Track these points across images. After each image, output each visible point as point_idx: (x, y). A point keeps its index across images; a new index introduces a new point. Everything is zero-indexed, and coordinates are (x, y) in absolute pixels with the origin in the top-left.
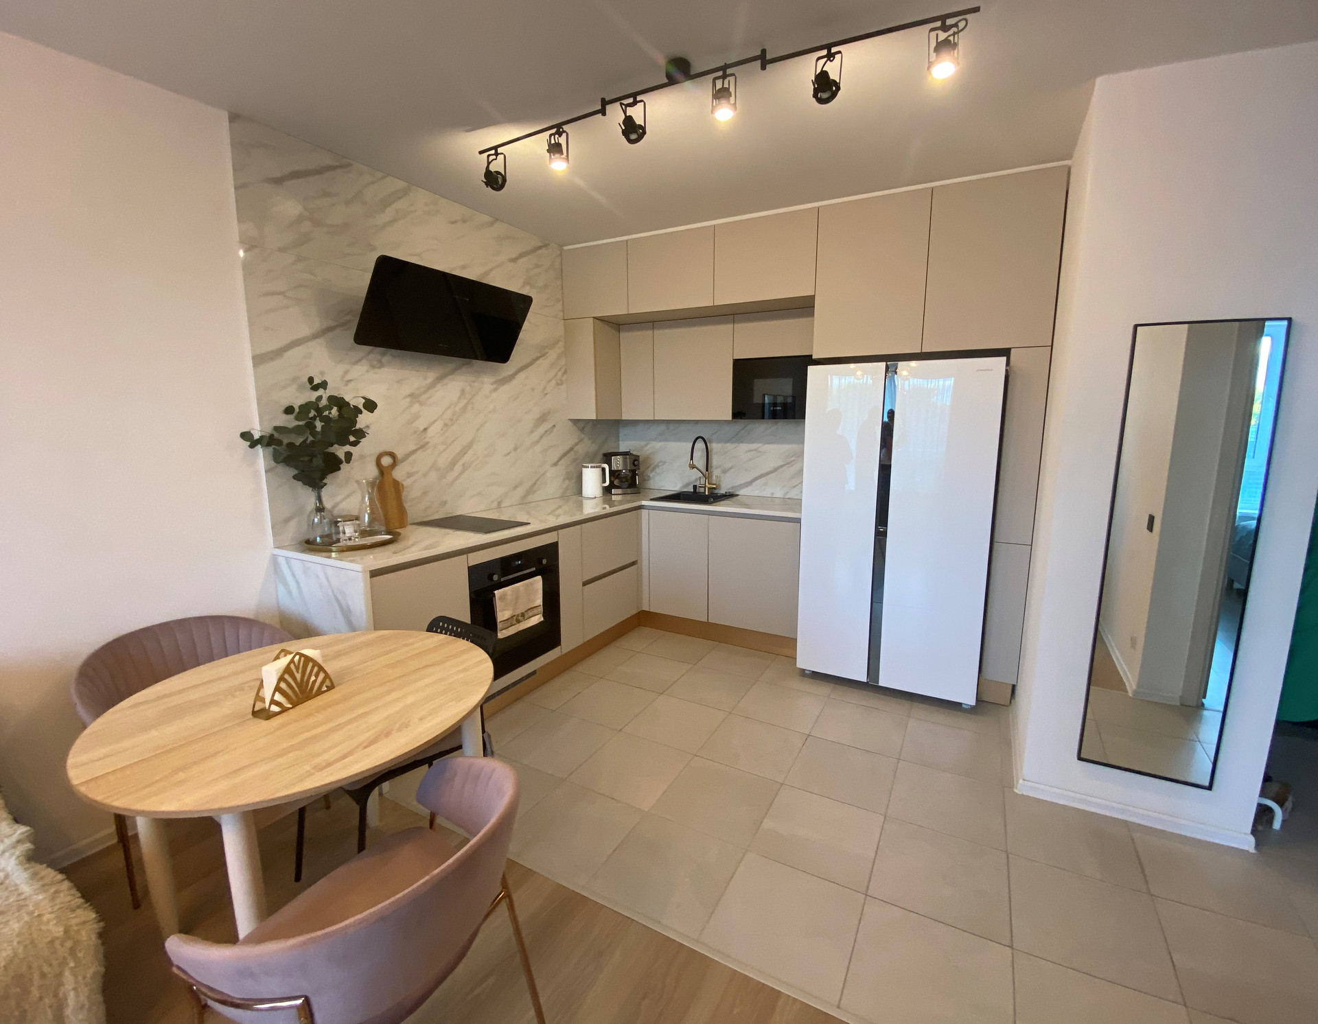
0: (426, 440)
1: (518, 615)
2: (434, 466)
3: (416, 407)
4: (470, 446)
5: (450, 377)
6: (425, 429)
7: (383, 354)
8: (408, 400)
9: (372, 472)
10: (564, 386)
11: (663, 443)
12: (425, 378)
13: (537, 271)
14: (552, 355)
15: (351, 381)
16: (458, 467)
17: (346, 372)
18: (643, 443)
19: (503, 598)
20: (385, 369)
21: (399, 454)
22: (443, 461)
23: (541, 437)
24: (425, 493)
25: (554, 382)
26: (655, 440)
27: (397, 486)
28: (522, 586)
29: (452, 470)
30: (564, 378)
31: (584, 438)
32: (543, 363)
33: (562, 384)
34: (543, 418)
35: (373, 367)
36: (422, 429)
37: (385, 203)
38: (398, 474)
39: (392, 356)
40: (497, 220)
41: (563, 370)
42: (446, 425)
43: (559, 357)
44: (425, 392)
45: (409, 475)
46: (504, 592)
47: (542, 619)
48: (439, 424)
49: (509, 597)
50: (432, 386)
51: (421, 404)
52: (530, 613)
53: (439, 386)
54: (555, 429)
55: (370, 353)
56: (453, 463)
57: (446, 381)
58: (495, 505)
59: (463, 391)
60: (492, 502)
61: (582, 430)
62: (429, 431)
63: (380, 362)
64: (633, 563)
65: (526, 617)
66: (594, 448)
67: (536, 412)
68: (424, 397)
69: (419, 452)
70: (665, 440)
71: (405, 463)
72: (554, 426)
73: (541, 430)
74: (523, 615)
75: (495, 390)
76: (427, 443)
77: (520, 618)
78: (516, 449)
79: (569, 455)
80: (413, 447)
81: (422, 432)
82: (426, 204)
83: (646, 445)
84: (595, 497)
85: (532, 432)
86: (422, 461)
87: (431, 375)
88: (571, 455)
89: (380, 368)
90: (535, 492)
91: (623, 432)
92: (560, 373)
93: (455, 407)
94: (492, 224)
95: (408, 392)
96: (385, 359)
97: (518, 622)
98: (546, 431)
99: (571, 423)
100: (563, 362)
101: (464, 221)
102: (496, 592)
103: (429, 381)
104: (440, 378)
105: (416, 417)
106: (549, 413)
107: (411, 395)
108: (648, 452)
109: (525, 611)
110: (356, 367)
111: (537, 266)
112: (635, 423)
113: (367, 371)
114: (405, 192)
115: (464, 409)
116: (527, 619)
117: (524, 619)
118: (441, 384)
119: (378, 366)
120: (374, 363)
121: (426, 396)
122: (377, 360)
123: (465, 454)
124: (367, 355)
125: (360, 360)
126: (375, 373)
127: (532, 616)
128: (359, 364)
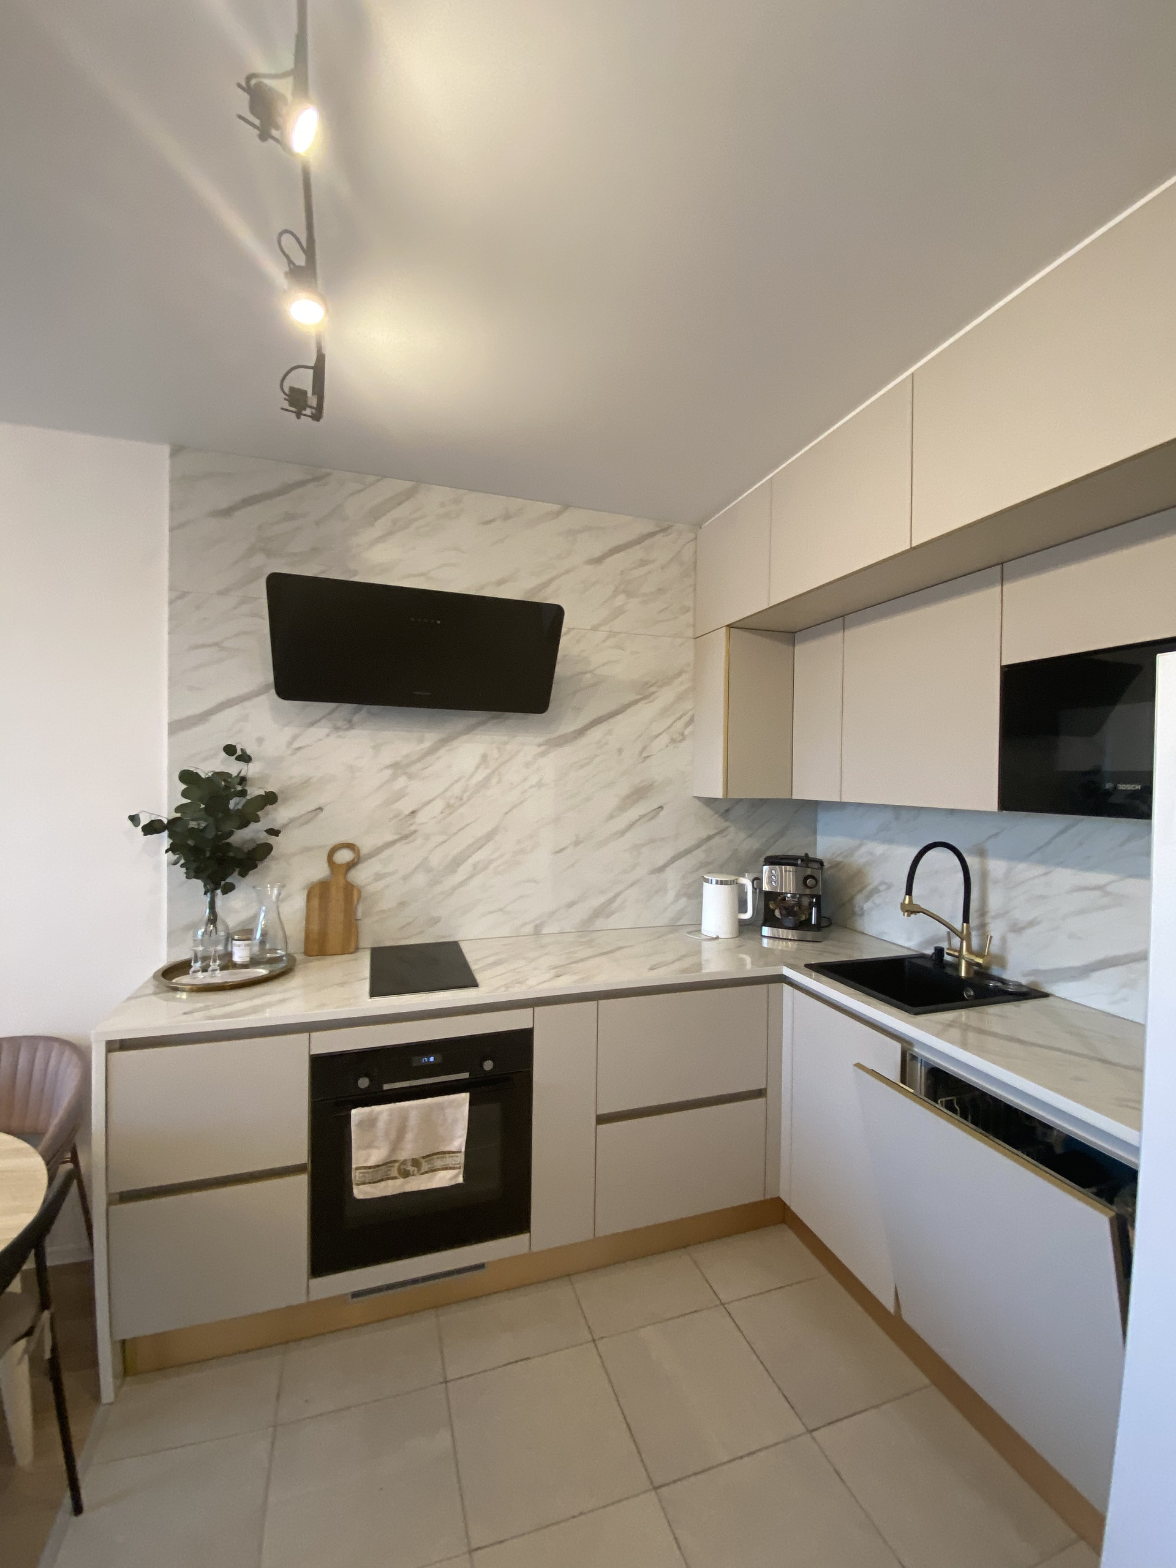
0: (413, 828)
1: (404, 1162)
2: (423, 866)
3: (402, 781)
4: (489, 837)
5: (465, 737)
6: (413, 812)
7: (356, 711)
8: (389, 772)
10: (686, 745)
12: (421, 741)
13: (642, 571)
14: (665, 696)
15: (300, 748)
17: (295, 738)
20: (353, 732)
21: (366, 845)
22: (436, 860)
23: (631, 825)
24: (403, 904)
25: (665, 738)
26: (875, 837)
27: (351, 893)
29: (454, 871)
30: (686, 733)
31: (728, 828)
32: (646, 710)
33: (682, 740)
34: (639, 793)
35: (337, 729)
36: (407, 812)
38: (361, 876)
39: (369, 712)
40: (566, 507)
41: (686, 718)
42: (449, 806)
43: (681, 698)
44: (419, 760)
45: (379, 877)
46: (372, 1113)
47: (460, 1180)
48: (439, 805)
49: (381, 1125)
50: (431, 751)
51: (410, 777)
52: (438, 1163)
53: (442, 752)
54: (662, 813)
55: (333, 711)
56: (456, 863)
57: (455, 743)
58: (529, 929)
59: (484, 758)
61: (724, 815)
62: (420, 818)
63: (350, 721)
64: (760, 1093)
67: (624, 788)
68: (413, 769)
69: (398, 845)
71: (374, 859)
72: (661, 807)
73: (633, 813)
74: (416, 1163)
75: (544, 751)
76: (415, 832)
77: (410, 1168)
78: (577, 843)
79: (689, 855)
80: (390, 838)
81: (407, 816)
83: (859, 847)
85: (611, 817)
86: (404, 857)
87: (430, 738)
89: (347, 729)
90: (612, 913)
92: (680, 724)
93: (468, 779)
94: (558, 514)
95: (388, 762)
96: (356, 718)
97: (406, 1174)
98: (641, 817)
99: (699, 804)
101: (509, 517)
102: (353, 1112)
103: (427, 745)
104: (444, 742)
105: (400, 795)
106: (649, 786)
107: (395, 766)
109: (424, 1157)
110: (311, 730)
113: (328, 735)
114: (410, 495)
115: (484, 784)
116: (426, 1172)
117: (419, 1170)
118: (447, 748)
119: (345, 727)
120: (339, 724)
121: (419, 766)
122: (345, 720)
123: (480, 848)
124: (329, 714)
125: (319, 721)
126: (339, 737)
127: (439, 1170)
128: (315, 726)
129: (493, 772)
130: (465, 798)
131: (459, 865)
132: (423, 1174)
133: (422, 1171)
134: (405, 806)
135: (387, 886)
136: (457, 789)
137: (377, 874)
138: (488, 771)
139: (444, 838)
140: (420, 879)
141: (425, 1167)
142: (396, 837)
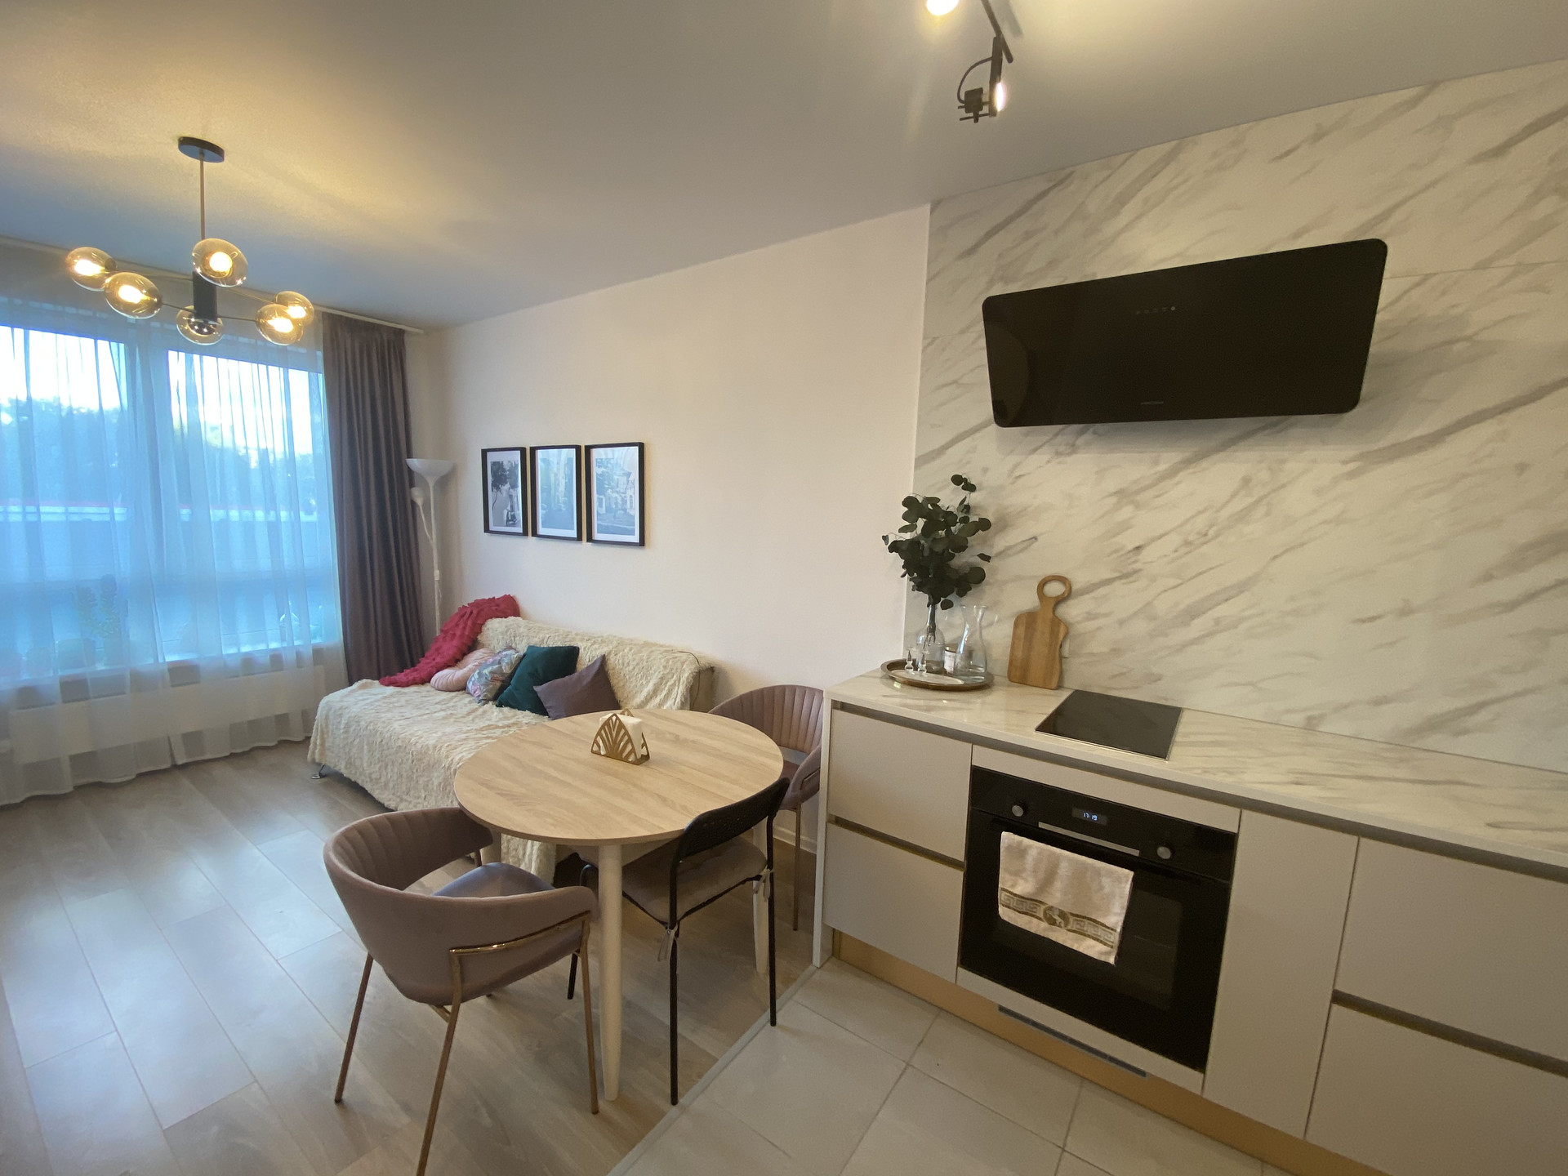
0: (1136, 566)
2: (1145, 611)
3: (1127, 512)
5: (1221, 455)
6: (1138, 548)
7: (1082, 433)
8: (1114, 500)
12: (1156, 463)
15: (1020, 476)
16: (1198, 626)
17: (1017, 465)
19: (1019, 854)
21: (1079, 580)
22: (1165, 606)
29: (1185, 624)
35: (1058, 454)
36: (1130, 547)
38: (1072, 611)
39: (1096, 431)
42: (1187, 543)
44: (1150, 487)
45: (1091, 616)
46: (1021, 842)
47: (1111, 960)
48: (1175, 540)
49: (1030, 859)
50: (1172, 473)
51: (1138, 506)
52: (1085, 928)
53: (1185, 474)
56: (1192, 613)
57: (1204, 464)
59: (1246, 482)
60: (1288, 711)
62: (1145, 555)
63: (1073, 445)
68: (1145, 495)
69: (1117, 584)
71: (1087, 596)
74: (1065, 916)
75: (1351, 475)
76: (1136, 572)
77: (1060, 918)
80: (1107, 575)
81: (1130, 552)
82: (1215, 155)
86: (1123, 599)
87: (1169, 457)
89: (1069, 454)
93: (1217, 511)
95: (1114, 487)
96: (1080, 441)
97: (1051, 920)
101: (1318, 137)
102: (1004, 834)
103: (1163, 467)
104: (1188, 463)
105: (1124, 527)
107: (1120, 492)
109: (1075, 915)
113: (1048, 462)
115: (1242, 516)
116: (1074, 931)
117: (1066, 925)
119: (1068, 451)
120: (1061, 449)
121: (1151, 492)
122: (1068, 444)
123: (1227, 600)
124: (1051, 439)
125: (1040, 447)
126: (1060, 463)
127: (1089, 936)
128: (1037, 452)
129: (1257, 502)
130: (1211, 532)
131: (1193, 618)
132: (1069, 930)
133: (1069, 927)
134: (1129, 541)
135: (1099, 628)
136: (1200, 523)
137: (1088, 613)
138: (1250, 500)
139: (1172, 582)
140: (1140, 627)
141: (1073, 925)
142: (1114, 575)
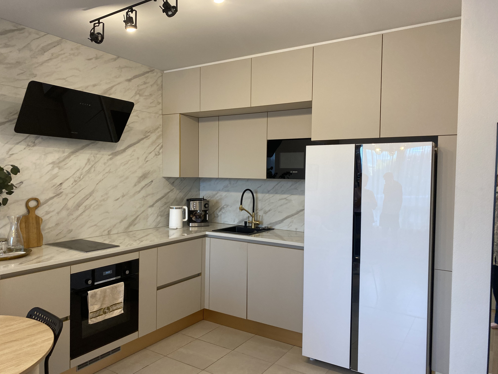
0: (61, 191)
1: (105, 309)
2: (65, 207)
3: (56, 170)
4: (91, 194)
5: (81, 151)
6: (61, 184)
7: (37, 138)
8: (51, 166)
9: (22, 211)
10: (160, 156)
11: (226, 193)
12: (64, 152)
13: (144, 86)
14: (153, 137)
15: (13, 154)
16: (81, 209)
17: (10, 149)
18: (214, 193)
19: (94, 296)
20: (36, 148)
21: (42, 199)
22: (71, 204)
23: (142, 189)
24: (57, 225)
25: (153, 154)
26: (222, 190)
27: (38, 220)
28: (109, 288)
29: (77, 209)
30: (160, 151)
31: (173, 189)
32: (147, 142)
33: (159, 154)
34: (144, 176)
35: (28, 146)
36: (59, 184)
37: (44, 50)
38: (40, 212)
39: (42, 138)
40: (118, 57)
41: (160, 146)
42: (75, 181)
43: (158, 138)
44: (63, 160)
45: (47, 213)
46: (95, 292)
47: (123, 312)
48: (71, 180)
49: (98, 296)
50: (68, 157)
51: (59, 168)
52: (114, 308)
53: (72, 157)
54: (152, 183)
55: (27, 137)
56: (79, 205)
57: (77, 154)
58: (106, 232)
59: (89, 160)
60: (104, 231)
61: (173, 183)
62: (64, 186)
63: (34, 143)
64: (199, 275)
65: (111, 310)
66: (181, 195)
67: (140, 173)
68: (61, 165)
69: (55, 198)
70: (228, 191)
71: (45, 205)
72: (152, 181)
73: (143, 183)
74: (108, 308)
75: (111, 159)
76: (61, 193)
77: (106, 311)
78: (123, 196)
79: (162, 200)
80: (51, 195)
81: (59, 185)
82: (72, 49)
83: (216, 194)
84: (177, 229)
85: (135, 185)
86: (57, 204)
87: (68, 151)
88: (164, 200)
89: (33, 146)
90: (136, 224)
91: (202, 185)
92: (158, 148)
93: (83, 169)
94: (115, 60)
95: (51, 161)
96: (37, 141)
97: (105, 313)
98: (146, 185)
99: (164, 180)
100: (160, 141)
101: (97, 58)
102: (89, 292)
103: (66, 154)
104: (73, 153)
105: (55, 176)
106: (148, 173)
107: (53, 163)
108: (218, 199)
109: (110, 306)
110: (17, 146)
111: (145, 83)
112: (209, 179)
113: (25, 149)
114: (58, 43)
115: (89, 171)
118: (74, 156)
119: (33, 145)
120: (30, 144)
121: (63, 163)
122: (32, 142)
123: (87, 199)
124: (25, 139)
125: (21, 142)
126: (29, 150)
127: (115, 310)
129: (92, 166)
130: (81, 177)
131: (79, 207)
134: (57, 181)
135: (51, 217)
136: (78, 174)
137: (46, 212)
138: (90, 166)
139: (73, 195)
140: (64, 213)
142: (54, 195)
